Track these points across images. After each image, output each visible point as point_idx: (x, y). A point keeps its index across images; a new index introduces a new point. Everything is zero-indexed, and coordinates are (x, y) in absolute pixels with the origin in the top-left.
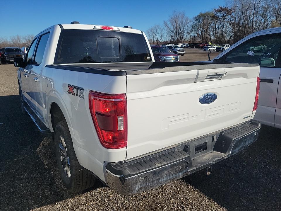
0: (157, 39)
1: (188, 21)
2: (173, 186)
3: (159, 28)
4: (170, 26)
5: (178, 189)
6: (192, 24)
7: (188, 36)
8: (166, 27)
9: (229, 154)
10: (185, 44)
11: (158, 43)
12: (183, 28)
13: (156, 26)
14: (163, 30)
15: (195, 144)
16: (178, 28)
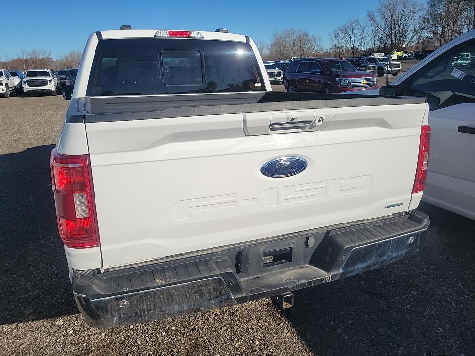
0: (352, 46)
1: (417, 9)
2: (253, 318)
3: (357, 25)
4: (379, 20)
5: (259, 323)
6: (422, 13)
7: (415, 38)
8: (372, 21)
9: (338, 274)
10: (406, 53)
11: (353, 53)
12: (405, 22)
13: (353, 22)
14: (366, 29)
15: (264, 250)
16: (396, 22)
